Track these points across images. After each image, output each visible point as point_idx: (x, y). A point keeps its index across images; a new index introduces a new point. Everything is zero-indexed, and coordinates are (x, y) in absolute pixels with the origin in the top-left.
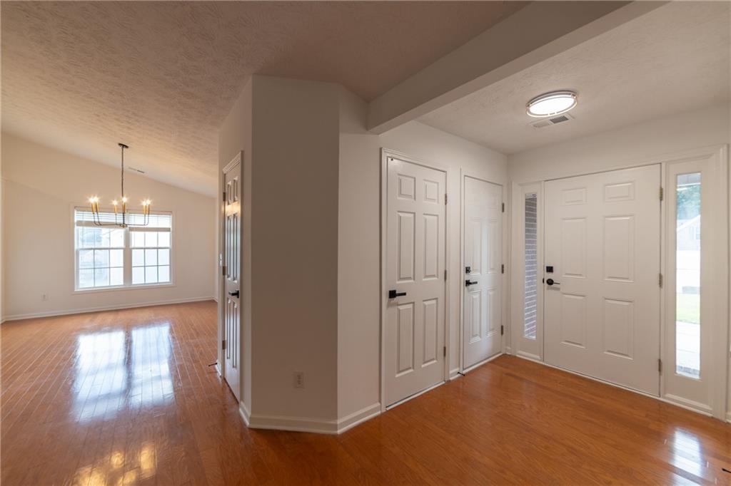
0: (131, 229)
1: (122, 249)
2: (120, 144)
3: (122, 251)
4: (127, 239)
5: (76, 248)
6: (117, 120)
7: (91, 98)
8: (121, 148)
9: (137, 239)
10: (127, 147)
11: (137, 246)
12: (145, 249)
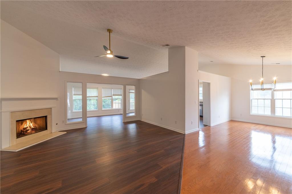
0: (274, 90)
1: (270, 99)
2: (261, 57)
3: (270, 100)
4: (273, 95)
5: (251, 98)
6: (254, 49)
7: (243, 47)
8: (262, 58)
9: (278, 95)
10: (265, 57)
11: (277, 98)
12: (282, 99)
